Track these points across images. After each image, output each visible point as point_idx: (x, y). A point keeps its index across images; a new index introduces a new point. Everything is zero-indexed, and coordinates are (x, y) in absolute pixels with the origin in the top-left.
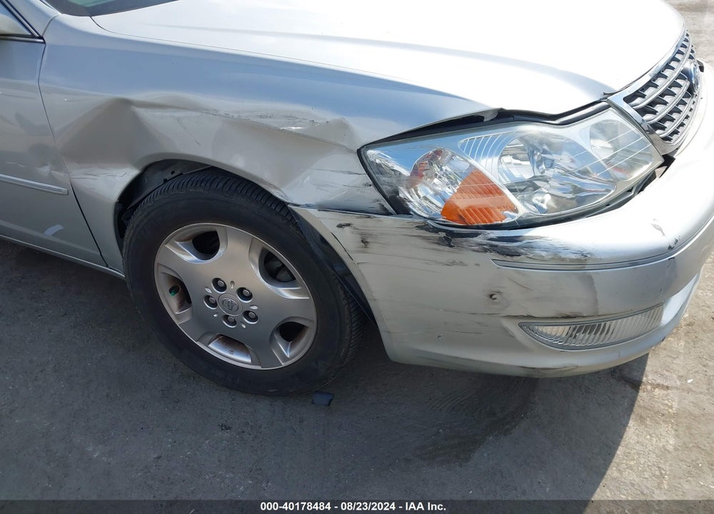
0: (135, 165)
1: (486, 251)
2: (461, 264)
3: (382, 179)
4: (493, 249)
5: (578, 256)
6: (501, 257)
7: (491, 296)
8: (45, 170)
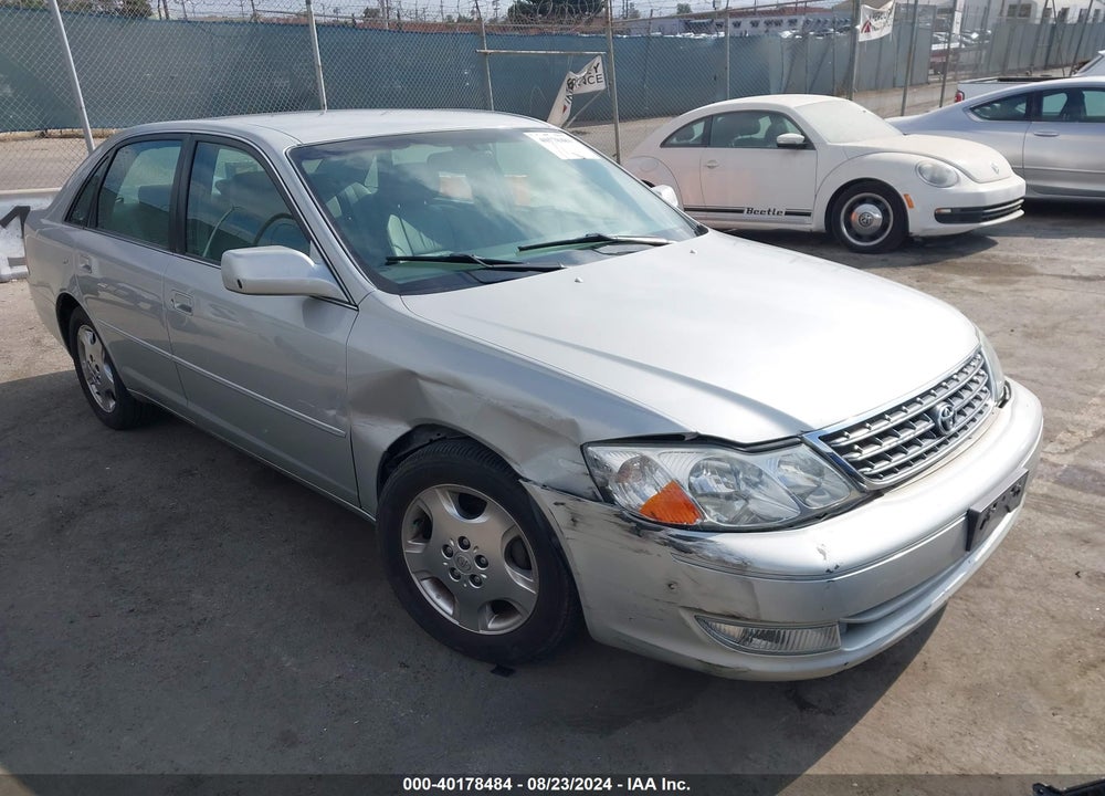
0: (409, 423)
1: (665, 544)
2: (647, 552)
3: (596, 472)
4: (671, 544)
5: (740, 562)
6: (676, 552)
7: (670, 585)
8: (332, 413)
